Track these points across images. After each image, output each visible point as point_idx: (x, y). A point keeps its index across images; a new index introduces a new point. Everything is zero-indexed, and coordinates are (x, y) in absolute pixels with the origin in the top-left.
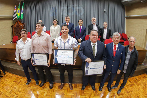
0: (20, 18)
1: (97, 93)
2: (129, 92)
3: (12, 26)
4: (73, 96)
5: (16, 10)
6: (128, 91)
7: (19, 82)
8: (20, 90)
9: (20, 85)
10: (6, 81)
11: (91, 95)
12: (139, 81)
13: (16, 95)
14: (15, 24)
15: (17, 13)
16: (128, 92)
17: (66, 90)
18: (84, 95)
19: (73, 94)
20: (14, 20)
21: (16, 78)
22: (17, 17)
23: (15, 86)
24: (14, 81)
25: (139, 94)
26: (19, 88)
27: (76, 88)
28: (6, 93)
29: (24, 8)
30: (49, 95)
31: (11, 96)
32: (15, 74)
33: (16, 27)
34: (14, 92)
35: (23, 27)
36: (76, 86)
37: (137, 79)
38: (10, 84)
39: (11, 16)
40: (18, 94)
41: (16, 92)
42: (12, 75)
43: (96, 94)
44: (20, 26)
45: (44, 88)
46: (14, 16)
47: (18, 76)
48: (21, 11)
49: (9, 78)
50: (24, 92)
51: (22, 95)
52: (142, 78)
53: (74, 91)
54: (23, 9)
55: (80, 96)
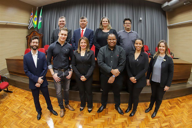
0: (37, 27)
1: (124, 115)
2: (167, 116)
3: (27, 37)
4: (94, 116)
5: (32, 18)
6: (166, 114)
7: (31, 98)
8: (31, 106)
9: (32, 101)
10: (16, 96)
11: (117, 116)
12: (182, 102)
13: (25, 112)
14: (31, 34)
15: (34, 21)
16: (165, 116)
18: (107, 116)
19: (95, 114)
20: (29, 29)
21: (28, 94)
22: (33, 26)
23: (26, 103)
24: (26, 98)
25: (182, 118)
26: (31, 104)
29: (42, 15)
34: (24, 108)
37: (179, 101)
38: (20, 100)
39: (26, 24)
42: (23, 91)
46: (30, 24)
48: (39, 18)
49: (19, 94)
52: (187, 99)
54: (40, 16)
55: (103, 116)
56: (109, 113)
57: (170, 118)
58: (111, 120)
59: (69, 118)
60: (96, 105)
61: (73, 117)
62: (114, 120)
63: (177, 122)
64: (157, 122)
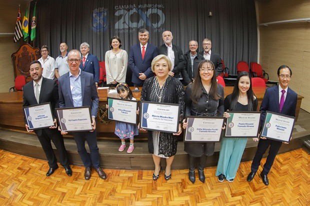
0: (29, 37)
1: (185, 190)
2: (257, 190)
3: (12, 56)
4: (133, 196)
5: (19, 22)
7: (28, 169)
8: (29, 184)
9: (29, 174)
10: (3, 168)
11: (172, 194)
12: (284, 164)
13: (20, 195)
14: (19, 50)
16: (255, 190)
17: (121, 184)
18: (155, 194)
19: (135, 192)
20: (16, 41)
21: (22, 161)
22: (22, 36)
23: (20, 178)
24: (19, 168)
26: (28, 180)
27: (142, 179)
28: (2, 191)
30: (86, 194)
31: (11, 197)
32: (21, 154)
33: (21, 56)
34: (18, 188)
35: (35, 56)
36: (142, 175)
37: (279, 162)
38: (10, 174)
40: (25, 192)
41: (21, 189)
42: (13, 156)
43: (183, 192)
44: (30, 54)
45: (76, 180)
46: (16, 33)
47: (26, 158)
49: (8, 163)
50: (38, 187)
51: (32, 194)
52: (292, 159)
53: (137, 186)
54: (34, 18)
55: (149, 196)
56: (159, 188)
57: (263, 194)
58: (162, 201)
59: (94, 202)
60: (137, 175)
61: (99, 198)
62: (168, 202)
63: (275, 201)
64: (240, 203)
